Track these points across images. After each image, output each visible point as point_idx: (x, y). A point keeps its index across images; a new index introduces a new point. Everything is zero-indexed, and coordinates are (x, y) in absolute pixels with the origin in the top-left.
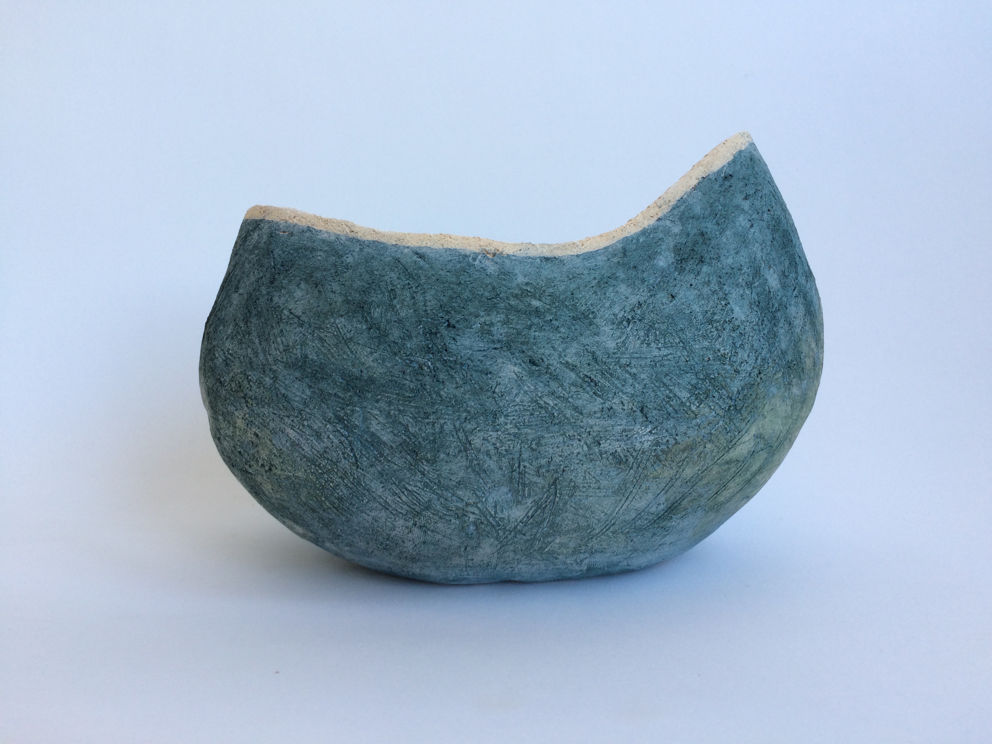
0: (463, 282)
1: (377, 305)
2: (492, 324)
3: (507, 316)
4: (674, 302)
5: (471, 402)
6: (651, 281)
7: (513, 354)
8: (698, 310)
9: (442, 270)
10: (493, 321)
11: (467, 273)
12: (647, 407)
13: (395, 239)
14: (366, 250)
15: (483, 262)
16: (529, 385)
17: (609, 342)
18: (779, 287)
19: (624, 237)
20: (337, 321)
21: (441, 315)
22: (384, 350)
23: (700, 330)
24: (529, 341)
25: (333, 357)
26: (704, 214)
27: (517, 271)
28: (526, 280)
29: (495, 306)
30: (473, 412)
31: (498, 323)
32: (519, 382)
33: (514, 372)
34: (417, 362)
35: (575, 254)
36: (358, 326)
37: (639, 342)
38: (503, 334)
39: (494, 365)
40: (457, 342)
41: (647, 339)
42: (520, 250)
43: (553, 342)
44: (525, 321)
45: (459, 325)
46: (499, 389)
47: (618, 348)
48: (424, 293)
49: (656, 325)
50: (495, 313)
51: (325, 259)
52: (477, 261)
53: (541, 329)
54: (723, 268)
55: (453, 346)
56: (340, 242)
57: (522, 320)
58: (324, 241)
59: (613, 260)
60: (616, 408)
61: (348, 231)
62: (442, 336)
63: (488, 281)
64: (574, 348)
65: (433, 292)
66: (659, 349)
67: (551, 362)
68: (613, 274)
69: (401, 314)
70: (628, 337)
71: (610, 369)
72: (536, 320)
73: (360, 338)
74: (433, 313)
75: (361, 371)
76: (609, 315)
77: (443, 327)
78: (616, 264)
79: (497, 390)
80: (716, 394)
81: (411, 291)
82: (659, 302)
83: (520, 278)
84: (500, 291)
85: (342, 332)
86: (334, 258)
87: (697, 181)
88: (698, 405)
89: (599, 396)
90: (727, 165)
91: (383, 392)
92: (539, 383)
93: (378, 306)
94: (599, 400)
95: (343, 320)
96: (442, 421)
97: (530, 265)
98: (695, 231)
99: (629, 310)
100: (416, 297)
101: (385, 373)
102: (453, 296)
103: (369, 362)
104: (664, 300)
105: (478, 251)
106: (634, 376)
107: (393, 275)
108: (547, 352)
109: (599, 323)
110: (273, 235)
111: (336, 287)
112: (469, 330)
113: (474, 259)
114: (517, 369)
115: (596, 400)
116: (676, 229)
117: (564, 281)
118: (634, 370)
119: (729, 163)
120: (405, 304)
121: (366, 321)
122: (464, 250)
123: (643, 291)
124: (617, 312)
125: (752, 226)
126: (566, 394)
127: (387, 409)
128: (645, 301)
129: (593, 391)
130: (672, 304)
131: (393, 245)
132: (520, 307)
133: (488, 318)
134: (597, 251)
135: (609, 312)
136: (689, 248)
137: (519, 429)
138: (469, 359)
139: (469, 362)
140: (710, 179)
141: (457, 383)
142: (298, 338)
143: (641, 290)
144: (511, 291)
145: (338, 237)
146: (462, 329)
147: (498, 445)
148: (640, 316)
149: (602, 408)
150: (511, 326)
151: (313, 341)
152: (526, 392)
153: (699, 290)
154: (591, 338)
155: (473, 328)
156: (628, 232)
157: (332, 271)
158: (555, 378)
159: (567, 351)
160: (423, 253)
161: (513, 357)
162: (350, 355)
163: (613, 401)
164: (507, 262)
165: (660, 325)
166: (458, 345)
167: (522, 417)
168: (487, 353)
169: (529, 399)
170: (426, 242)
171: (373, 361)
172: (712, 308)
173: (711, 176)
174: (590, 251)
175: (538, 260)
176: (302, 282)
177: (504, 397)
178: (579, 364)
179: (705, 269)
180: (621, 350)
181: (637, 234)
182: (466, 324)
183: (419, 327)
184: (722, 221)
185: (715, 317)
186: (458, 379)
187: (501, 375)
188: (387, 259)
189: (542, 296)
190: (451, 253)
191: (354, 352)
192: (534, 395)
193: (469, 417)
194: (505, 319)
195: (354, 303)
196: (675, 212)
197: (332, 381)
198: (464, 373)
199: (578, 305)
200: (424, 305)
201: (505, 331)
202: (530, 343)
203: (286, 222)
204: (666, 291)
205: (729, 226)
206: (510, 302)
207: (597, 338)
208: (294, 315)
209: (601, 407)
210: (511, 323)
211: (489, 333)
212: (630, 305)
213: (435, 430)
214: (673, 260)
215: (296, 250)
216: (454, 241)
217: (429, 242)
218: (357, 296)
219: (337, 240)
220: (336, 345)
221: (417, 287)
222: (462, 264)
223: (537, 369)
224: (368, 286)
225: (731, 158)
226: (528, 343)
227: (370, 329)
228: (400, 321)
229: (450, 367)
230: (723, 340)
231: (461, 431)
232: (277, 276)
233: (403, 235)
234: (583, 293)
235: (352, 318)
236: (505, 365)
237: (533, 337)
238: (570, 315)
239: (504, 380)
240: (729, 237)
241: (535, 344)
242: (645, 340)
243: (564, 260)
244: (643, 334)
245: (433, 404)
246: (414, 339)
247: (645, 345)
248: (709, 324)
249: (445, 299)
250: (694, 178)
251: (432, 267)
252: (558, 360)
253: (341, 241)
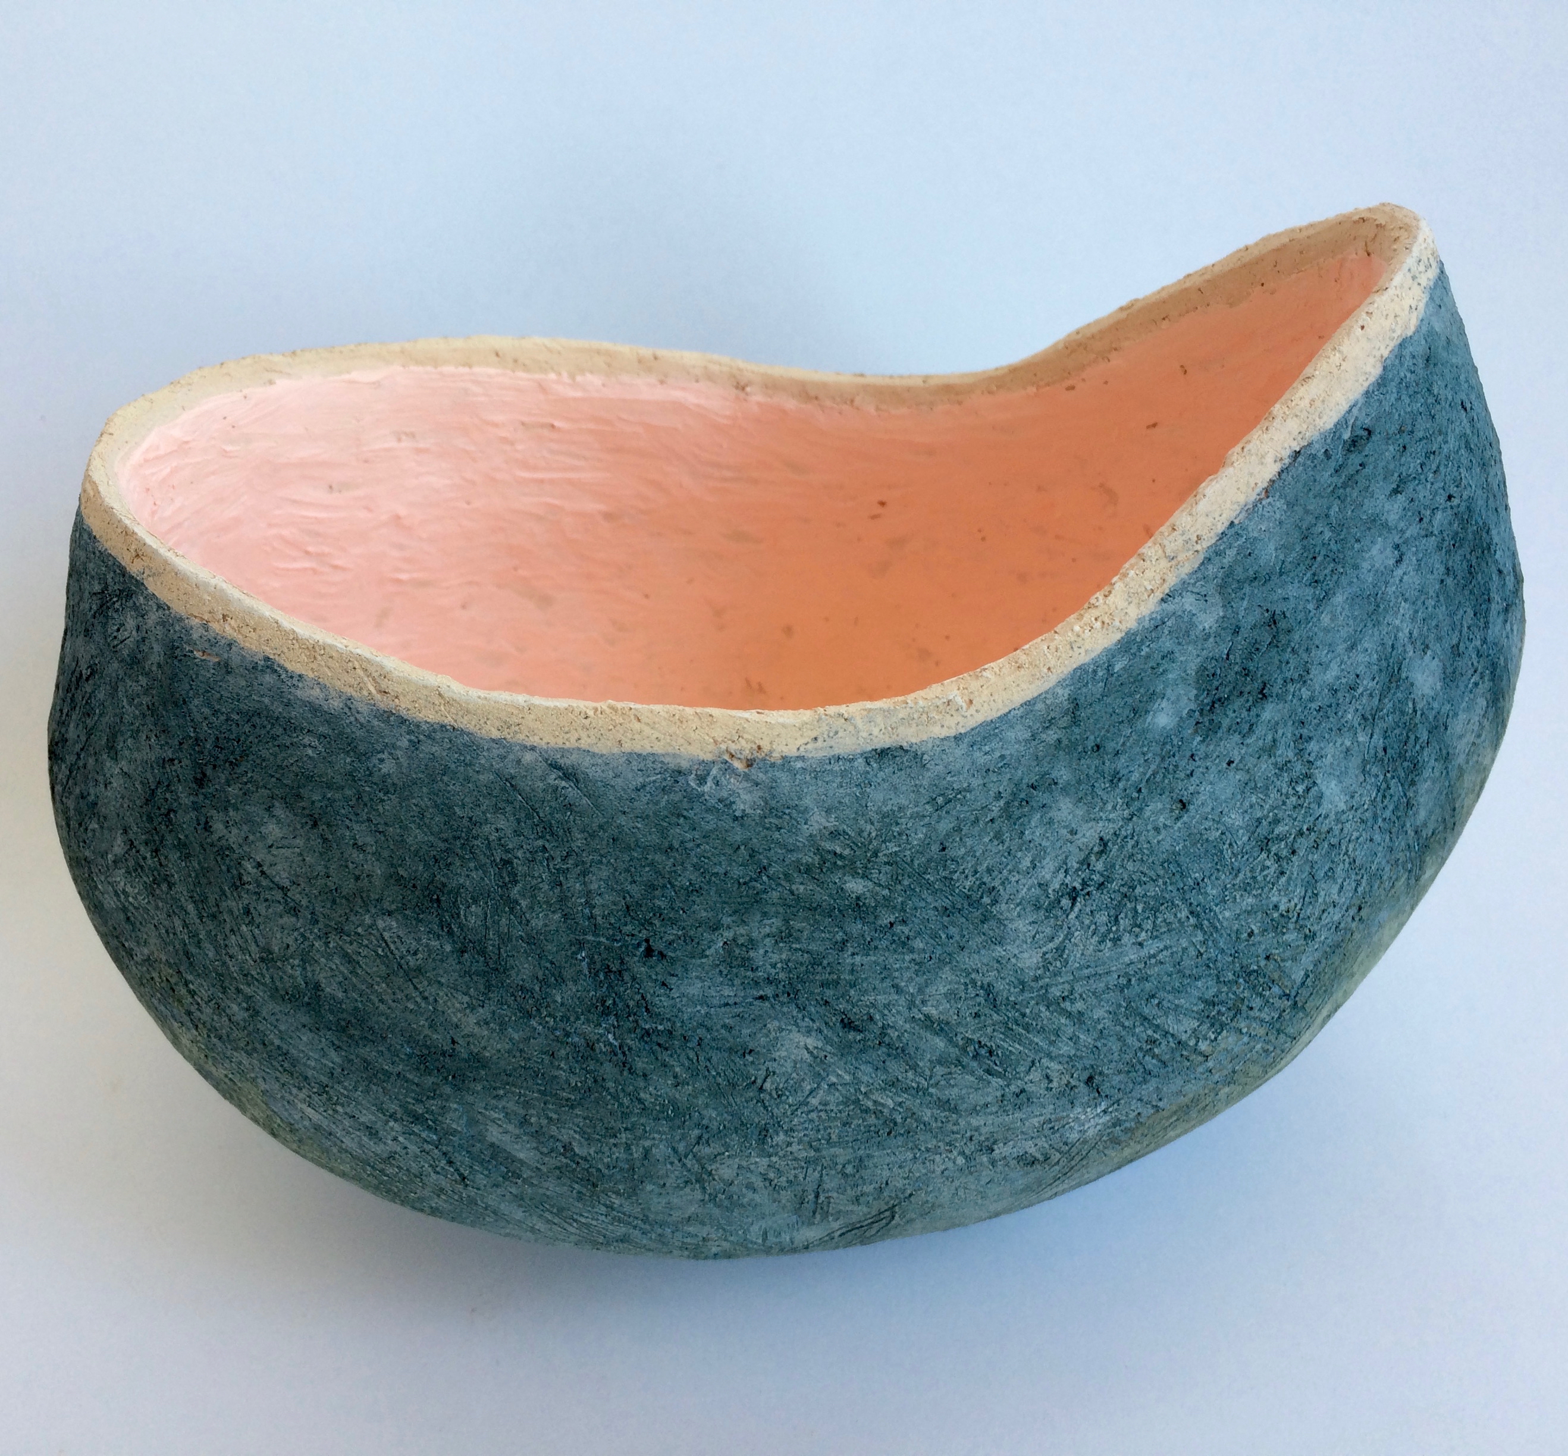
0: (676, 845)
1: (472, 898)
2: (752, 944)
3: (786, 921)
4: (1185, 818)
5: (710, 1111)
6: (1135, 777)
7: (802, 1008)
8: (1239, 822)
9: (624, 813)
10: (755, 935)
11: (685, 817)
12: (1101, 1073)
13: (498, 724)
14: (427, 747)
15: (725, 782)
16: (840, 1074)
17: (1026, 955)
18: (1439, 688)
19: (1075, 666)
20: (380, 924)
21: (629, 928)
22: (502, 1004)
23: (1239, 871)
24: (839, 978)
25: (382, 1001)
26: (1283, 562)
27: (808, 801)
28: (832, 823)
29: (757, 899)
30: (715, 1128)
31: (768, 940)
32: (817, 1069)
33: (807, 1049)
34: (583, 1035)
35: (952, 733)
36: (433, 943)
37: (1096, 938)
38: (779, 965)
39: (759, 1035)
40: (671, 989)
41: (1114, 929)
42: (816, 739)
43: (897, 974)
44: (829, 932)
45: (675, 950)
46: (773, 1083)
47: (1046, 965)
48: (584, 873)
49: (1139, 890)
50: (758, 917)
51: (324, 758)
52: (710, 782)
53: (868, 947)
54: (1312, 699)
55: (662, 1002)
56: (356, 719)
57: (823, 931)
58: (315, 709)
59: (1044, 736)
60: (1034, 1088)
61: (374, 691)
62: (634, 979)
63: (738, 835)
64: (945, 981)
65: (605, 873)
66: (1141, 944)
67: (891, 1020)
68: (1043, 776)
69: (533, 923)
70: (1069, 936)
71: (1024, 1015)
72: (856, 928)
73: (441, 972)
74: (610, 924)
75: (453, 1042)
76: (1029, 889)
77: (636, 959)
78: (1053, 747)
79: (768, 1086)
80: (1257, 1002)
81: (551, 866)
82: (1150, 827)
83: (816, 817)
84: (768, 858)
85: (396, 952)
86: (348, 760)
87: (1276, 468)
88: (1213, 1037)
89: (998, 1075)
90: (1361, 401)
91: (508, 1084)
92: (863, 1067)
93: (475, 901)
94: (996, 1082)
95: (394, 924)
96: (647, 1143)
97: (839, 779)
98: (1256, 616)
99: (1076, 866)
100: (564, 882)
101: (509, 1052)
102: (656, 883)
103: (470, 1022)
104: (1162, 819)
105: (709, 757)
106: (1078, 1018)
107: (502, 823)
108: (882, 999)
109: (1006, 914)
110: (178, 652)
111: (362, 833)
112: (698, 961)
113: (702, 780)
114: (811, 1042)
115: (989, 1082)
116: (1208, 620)
117: (924, 816)
118: (1079, 1005)
119: (1367, 394)
120: (541, 897)
121: (450, 933)
122: (674, 755)
123: (1114, 808)
124: (1048, 877)
125: (1399, 561)
126: (923, 1081)
127: (522, 1112)
128: (1115, 834)
129: (985, 1067)
130: (1179, 824)
131: (493, 740)
132: (817, 897)
133: (742, 930)
134: (1006, 715)
135: (1030, 882)
136: (1237, 668)
137: (817, 1150)
138: (702, 1025)
139: (701, 1032)
140: (1313, 457)
141: (675, 1077)
142: (290, 940)
143: (1109, 807)
144: (793, 857)
145: (349, 703)
146: (680, 960)
147: (772, 1175)
148: (1102, 875)
149: (1003, 1096)
150: (798, 946)
151: (329, 957)
152: (832, 1085)
153: (1248, 771)
154: (983, 952)
155: (707, 956)
156: (1086, 651)
157: (348, 792)
158: (898, 1052)
159: (927, 990)
160: (573, 766)
161: (804, 1017)
162: (423, 1005)
163: (1026, 1080)
164: (783, 777)
165: (1146, 887)
166: (673, 998)
167: (825, 1129)
168: (741, 1009)
169: (841, 1099)
170: (576, 736)
171: (478, 1023)
172: (1273, 808)
173: (1317, 446)
174: (989, 719)
175: (860, 760)
176: (277, 804)
177: (784, 1098)
178: (956, 1017)
179: (1269, 712)
180: (1051, 969)
181: (1107, 650)
182: (689, 948)
183: (579, 957)
184: (1327, 571)
185: (1280, 829)
186: (678, 1069)
187: (776, 1055)
188: (484, 778)
189: (869, 866)
190: (641, 766)
191: (431, 999)
192: (852, 1090)
193: (706, 1136)
194: (783, 928)
195: (414, 886)
196: (1212, 570)
197: (389, 1049)
198: (692, 1055)
199: (955, 877)
200: (587, 902)
201: (784, 956)
202: (843, 983)
203: (206, 627)
204: (1167, 793)
205: (1344, 580)
206: (794, 887)
207: (999, 951)
208: (273, 882)
209: (999, 1094)
210: (798, 940)
211: (746, 963)
212: (1080, 850)
213: (631, 1154)
214: (1193, 706)
215: (250, 716)
216: (647, 731)
217: (583, 734)
218: (421, 868)
219: (346, 710)
220: (386, 978)
221: (564, 859)
222: (672, 795)
223: (858, 1038)
224: (442, 845)
225: (1375, 371)
226: (837, 983)
227: (462, 952)
228: (531, 940)
229: (659, 1045)
230: (1290, 878)
231: (690, 1157)
232: (209, 771)
233: (515, 712)
234: (969, 842)
235: (414, 922)
236: (784, 1033)
237: (849, 968)
238: (936, 904)
239: (782, 1065)
240: (1339, 609)
241: (853, 985)
242: (1109, 931)
243: (923, 754)
244: (1105, 919)
245: (625, 1115)
246: (570, 984)
247: (1109, 944)
248: (1262, 850)
249: (636, 888)
250: (1269, 459)
251: (597, 807)
252: (906, 1014)
253: (358, 716)
